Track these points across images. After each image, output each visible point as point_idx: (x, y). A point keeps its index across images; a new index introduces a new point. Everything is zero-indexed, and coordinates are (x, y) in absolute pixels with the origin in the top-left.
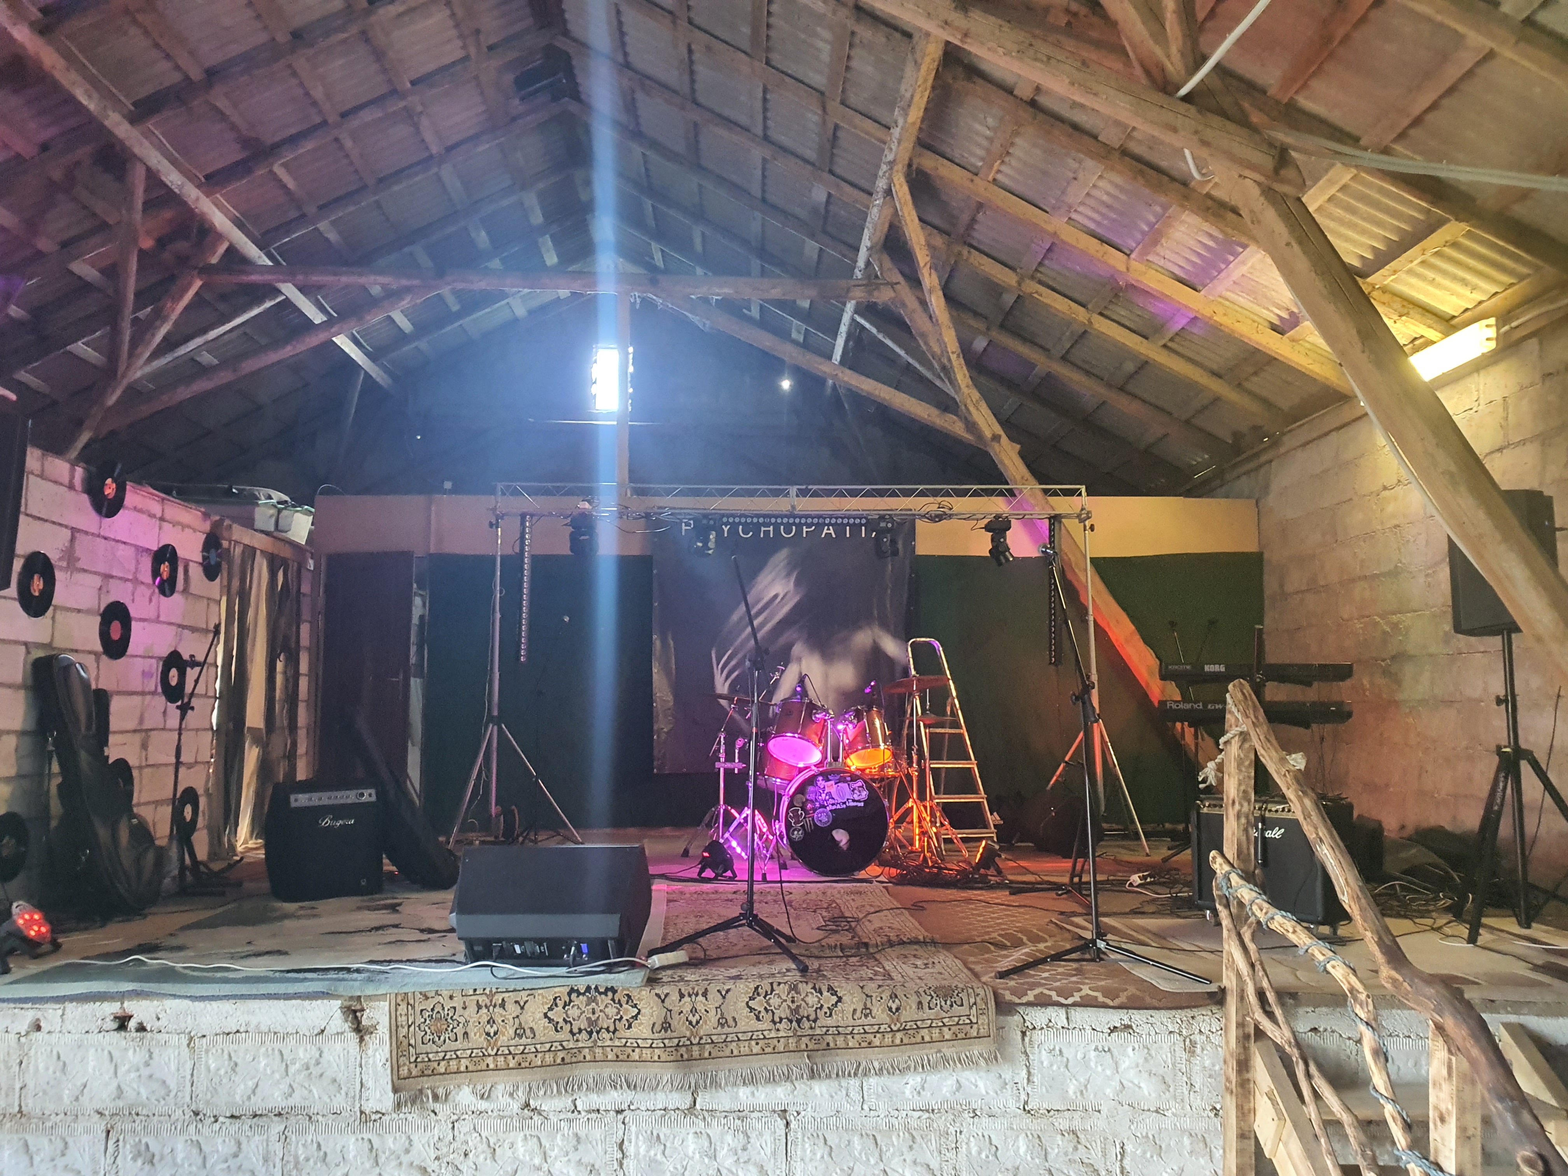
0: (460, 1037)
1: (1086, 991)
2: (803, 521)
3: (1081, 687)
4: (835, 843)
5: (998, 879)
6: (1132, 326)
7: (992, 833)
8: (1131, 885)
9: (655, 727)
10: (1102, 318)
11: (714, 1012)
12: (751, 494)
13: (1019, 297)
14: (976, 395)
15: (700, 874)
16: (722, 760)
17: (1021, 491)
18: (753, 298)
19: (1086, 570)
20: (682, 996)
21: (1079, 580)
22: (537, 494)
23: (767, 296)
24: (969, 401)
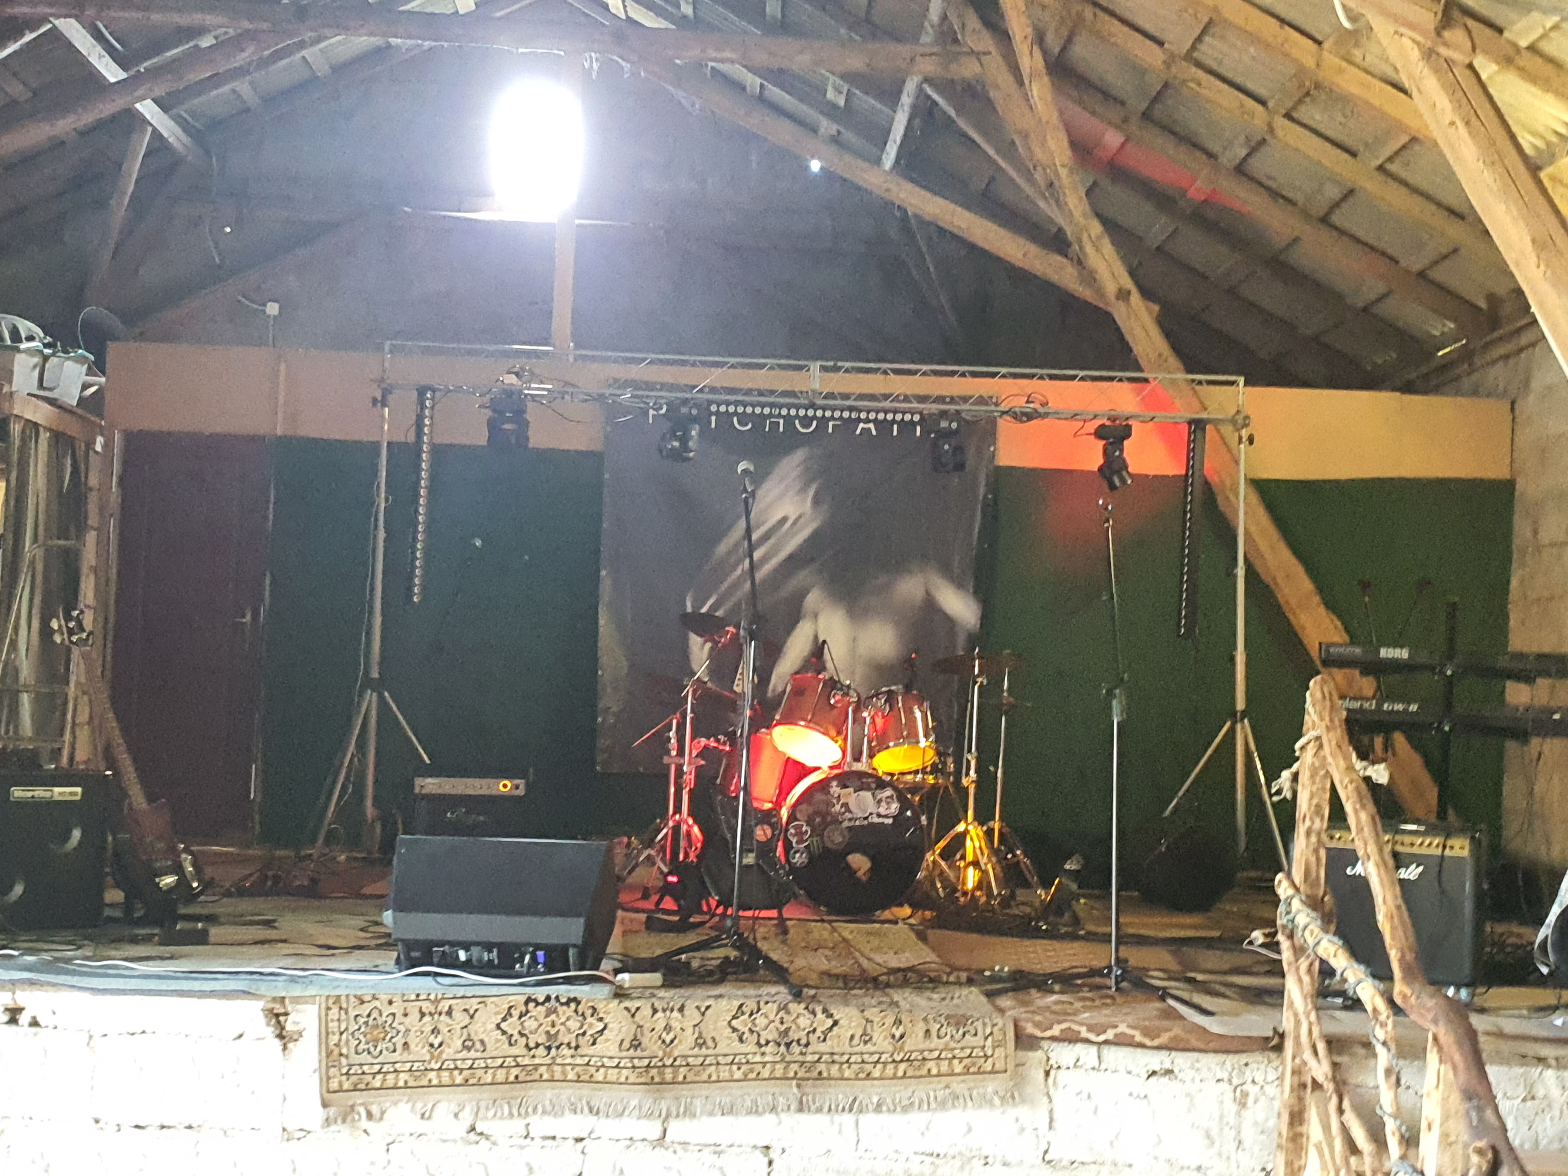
0: (399, 1047)
1: (1123, 1028)
2: (828, 414)
4: (852, 872)
6: (1333, 136)
8: (1251, 943)
10: (1286, 122)
11: (690, 1030)
13: (1166, 84)
14: (1096, 227)
16: (673, 753)
20: (655, 1011)
24: (1085, 237)
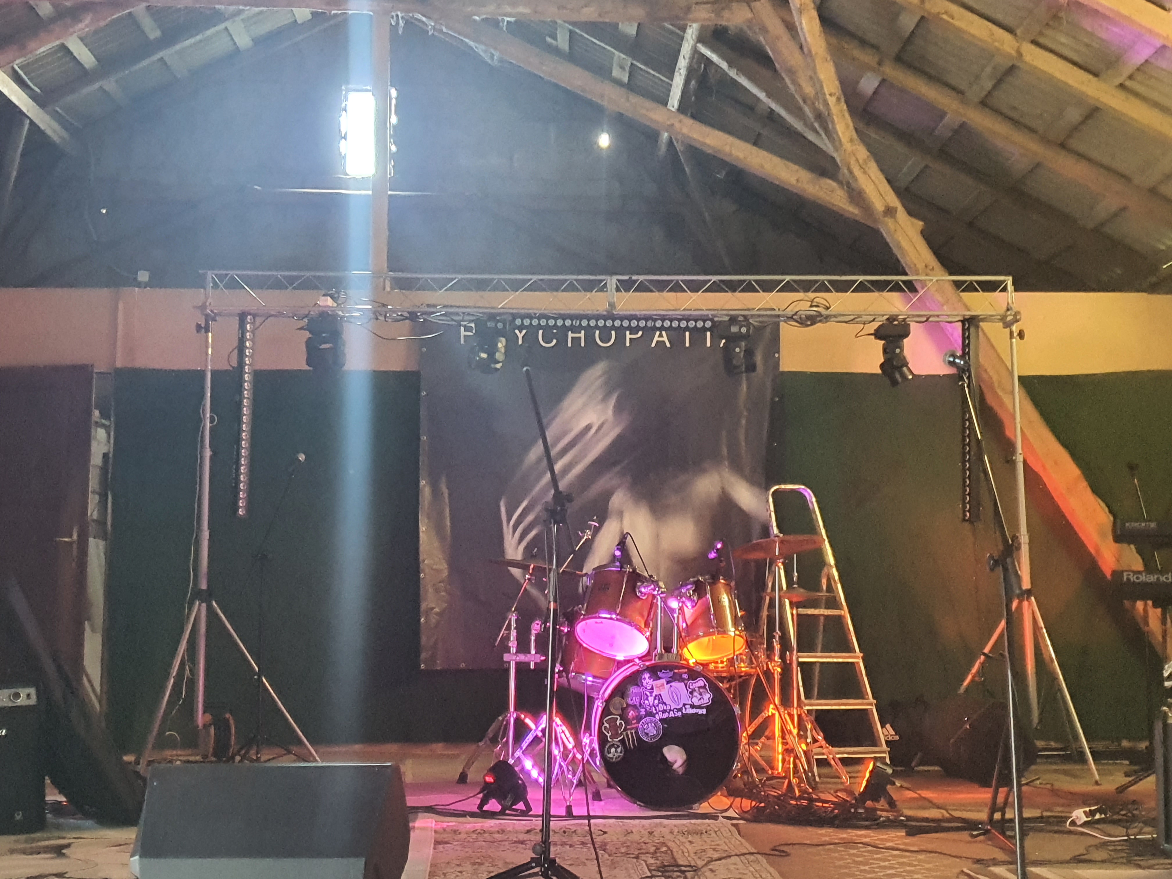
2: (626, 323)
3: (1001, 547)
4: (667, 764)
5: (891, 815)
6: (1076, 58)
7: (883, 751)
8: (1073, 823)
9: (423, 606)
10: (1033, 47)
12: (555, 287)
13: (923, 17)
14: (862, 152)
15: (480, 806)
16: (513, 650)
17: (923, 283)
18: (559, 21)
19: (1012, 392)
21: (1002, 404)
22: (261, 288)
23: (575, 17)
24: (853, 162)
